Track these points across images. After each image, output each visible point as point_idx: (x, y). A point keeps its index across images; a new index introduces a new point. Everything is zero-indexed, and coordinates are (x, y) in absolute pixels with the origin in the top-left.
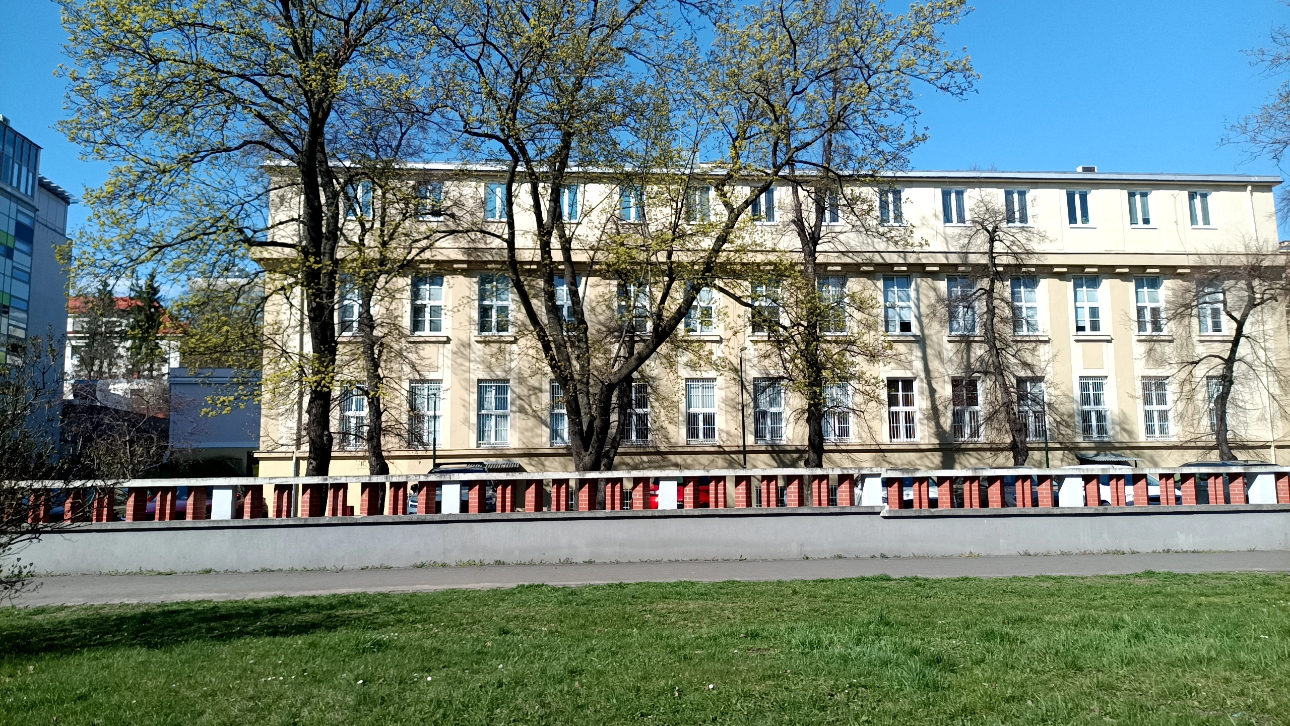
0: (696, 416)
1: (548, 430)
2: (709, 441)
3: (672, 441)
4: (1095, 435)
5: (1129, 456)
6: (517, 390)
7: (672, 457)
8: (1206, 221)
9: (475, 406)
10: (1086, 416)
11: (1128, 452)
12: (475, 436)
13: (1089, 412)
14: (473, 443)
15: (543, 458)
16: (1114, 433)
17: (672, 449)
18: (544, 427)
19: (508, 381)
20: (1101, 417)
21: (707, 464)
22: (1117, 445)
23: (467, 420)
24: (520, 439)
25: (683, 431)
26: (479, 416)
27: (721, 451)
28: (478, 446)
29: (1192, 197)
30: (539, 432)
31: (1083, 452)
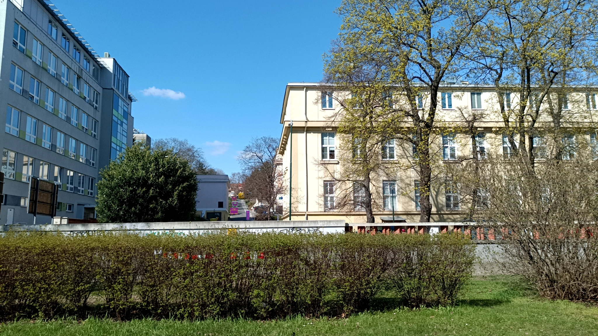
1: (415, 203)
6: (400, 185)
15: (413, 216)
18: (413, 202)
19: (395, 181)
24: (402, 207)
30: (411, 204)
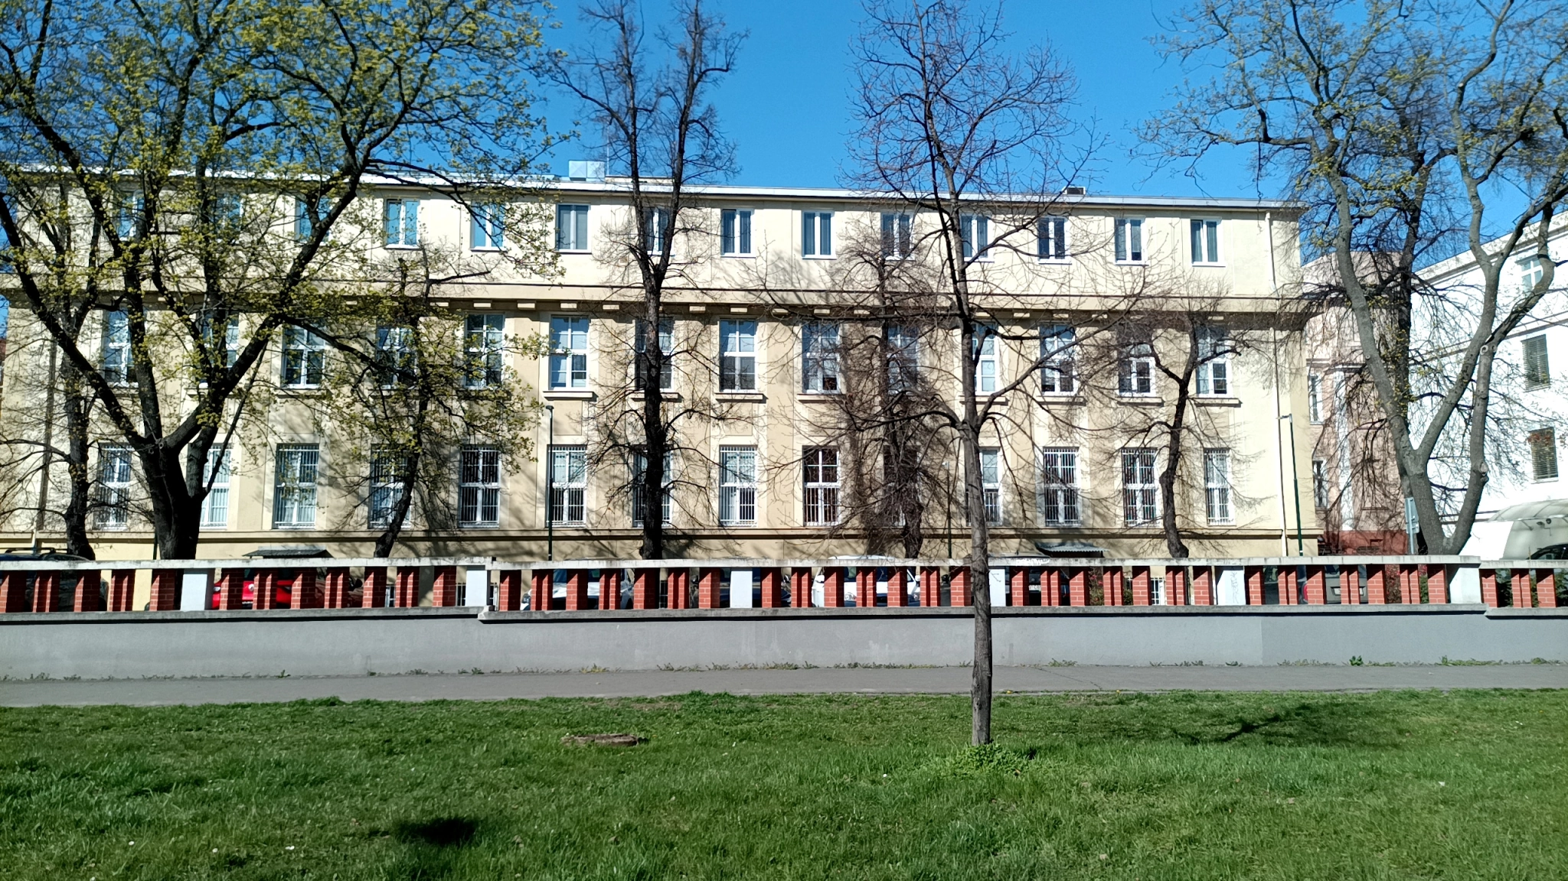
0: (561, 492)
1: (367, 509)
2: (576, 524)
3: (527, 523)
4: (1061, 519)
5: (1101, 546)
6: (328, 458)
7: (525, 544)
8: (1213, 255)
9: (273, 477)
10: (1050, 497)
11: (1101, 541)
12: (270, 515)
13: (1055, 492)
14: (267, 524)
15: (357, 544)
16: (1086, 517)
17: (525, 534)
18: (361, 505)
19: (316, 446)
20: (1071, 496)
21: (569, 551)
22: (1087, 532)
23: (260, 496)
24: (328, 520)
25: (542, 512)
26: (278, 490)
27: (587, 537)
28: (275, 527)
29: (1195, 227)
30: (355, 511)
31: (1045, 541)
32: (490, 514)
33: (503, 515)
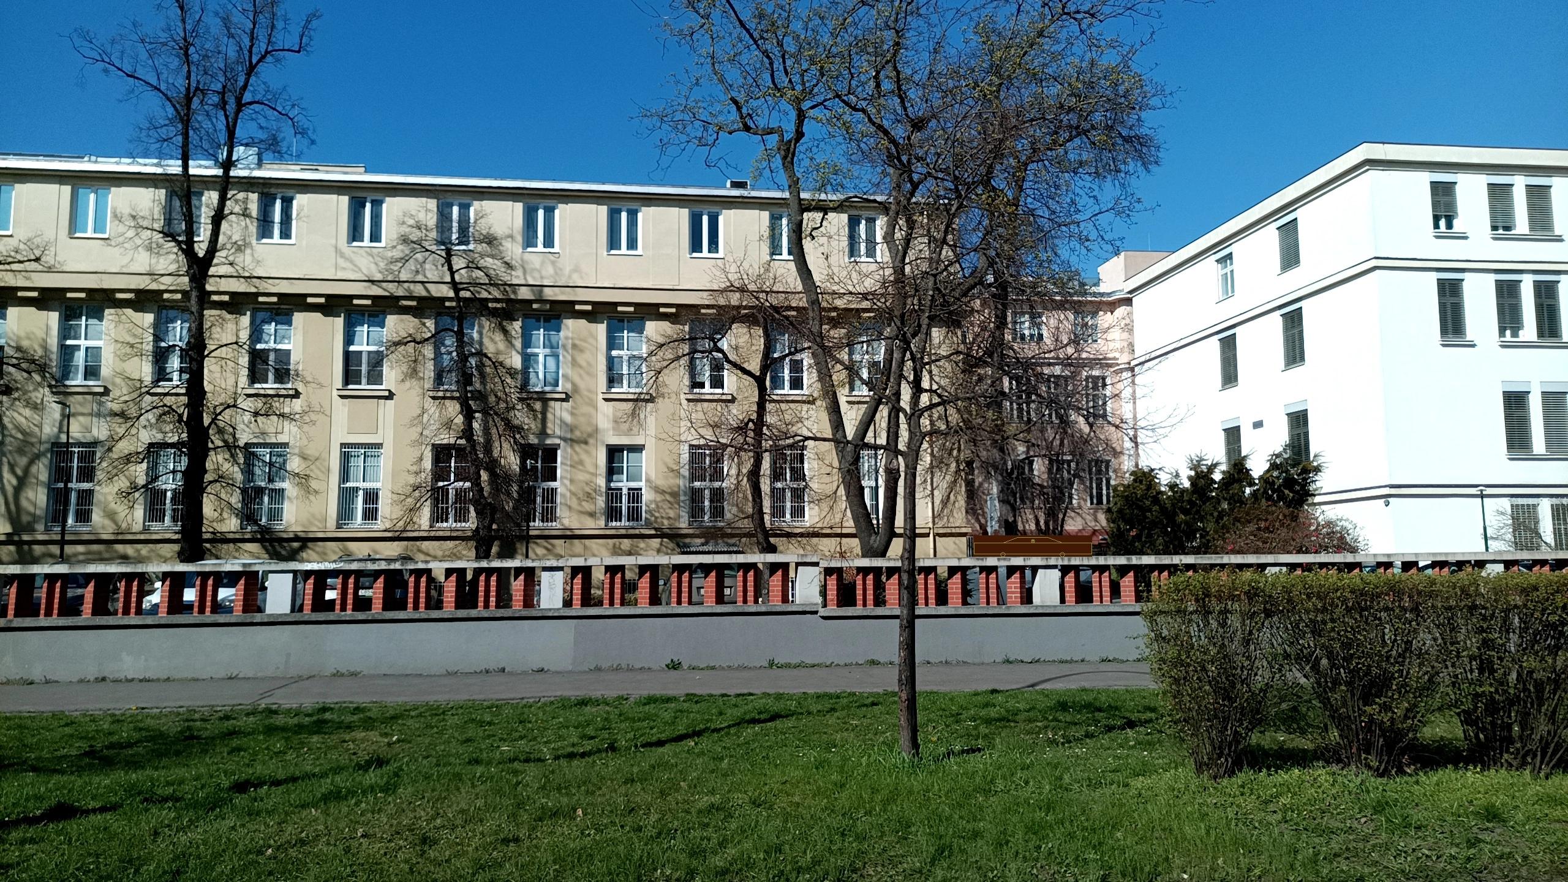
3: (123, 525)
4: (707, 518)
10: (695, 496)
11: (745, 540)
13: (701, 490)
16: (732, 516)
20: (718, 495)
22: (730, 531)
25: (140, 514)
31: (687, 540)
32: (84, 516)
33: (97, 517)
